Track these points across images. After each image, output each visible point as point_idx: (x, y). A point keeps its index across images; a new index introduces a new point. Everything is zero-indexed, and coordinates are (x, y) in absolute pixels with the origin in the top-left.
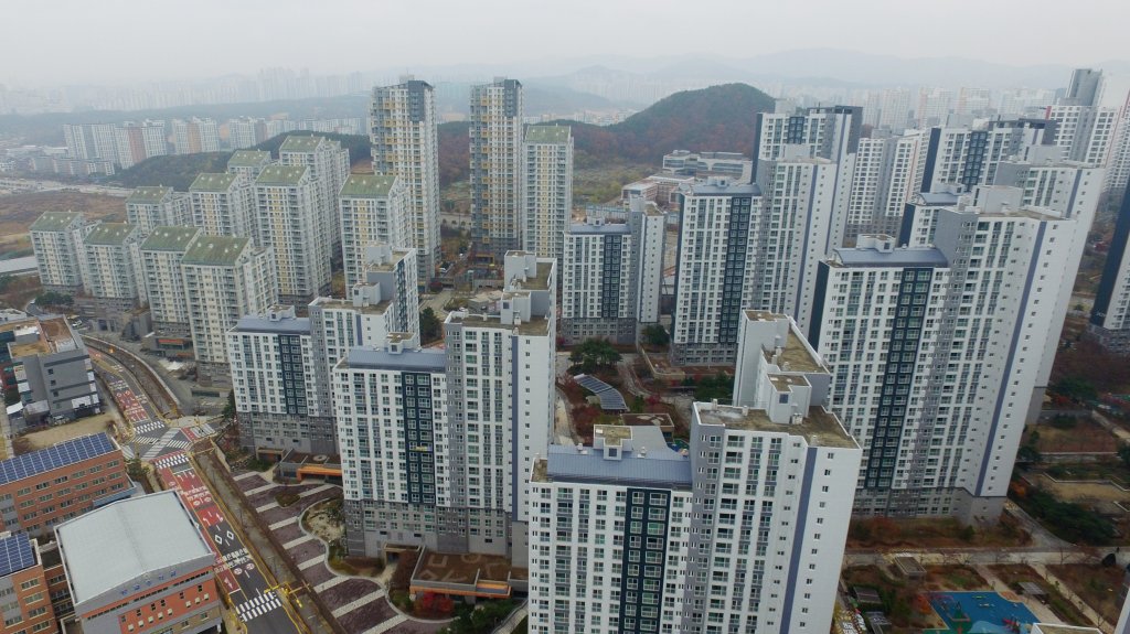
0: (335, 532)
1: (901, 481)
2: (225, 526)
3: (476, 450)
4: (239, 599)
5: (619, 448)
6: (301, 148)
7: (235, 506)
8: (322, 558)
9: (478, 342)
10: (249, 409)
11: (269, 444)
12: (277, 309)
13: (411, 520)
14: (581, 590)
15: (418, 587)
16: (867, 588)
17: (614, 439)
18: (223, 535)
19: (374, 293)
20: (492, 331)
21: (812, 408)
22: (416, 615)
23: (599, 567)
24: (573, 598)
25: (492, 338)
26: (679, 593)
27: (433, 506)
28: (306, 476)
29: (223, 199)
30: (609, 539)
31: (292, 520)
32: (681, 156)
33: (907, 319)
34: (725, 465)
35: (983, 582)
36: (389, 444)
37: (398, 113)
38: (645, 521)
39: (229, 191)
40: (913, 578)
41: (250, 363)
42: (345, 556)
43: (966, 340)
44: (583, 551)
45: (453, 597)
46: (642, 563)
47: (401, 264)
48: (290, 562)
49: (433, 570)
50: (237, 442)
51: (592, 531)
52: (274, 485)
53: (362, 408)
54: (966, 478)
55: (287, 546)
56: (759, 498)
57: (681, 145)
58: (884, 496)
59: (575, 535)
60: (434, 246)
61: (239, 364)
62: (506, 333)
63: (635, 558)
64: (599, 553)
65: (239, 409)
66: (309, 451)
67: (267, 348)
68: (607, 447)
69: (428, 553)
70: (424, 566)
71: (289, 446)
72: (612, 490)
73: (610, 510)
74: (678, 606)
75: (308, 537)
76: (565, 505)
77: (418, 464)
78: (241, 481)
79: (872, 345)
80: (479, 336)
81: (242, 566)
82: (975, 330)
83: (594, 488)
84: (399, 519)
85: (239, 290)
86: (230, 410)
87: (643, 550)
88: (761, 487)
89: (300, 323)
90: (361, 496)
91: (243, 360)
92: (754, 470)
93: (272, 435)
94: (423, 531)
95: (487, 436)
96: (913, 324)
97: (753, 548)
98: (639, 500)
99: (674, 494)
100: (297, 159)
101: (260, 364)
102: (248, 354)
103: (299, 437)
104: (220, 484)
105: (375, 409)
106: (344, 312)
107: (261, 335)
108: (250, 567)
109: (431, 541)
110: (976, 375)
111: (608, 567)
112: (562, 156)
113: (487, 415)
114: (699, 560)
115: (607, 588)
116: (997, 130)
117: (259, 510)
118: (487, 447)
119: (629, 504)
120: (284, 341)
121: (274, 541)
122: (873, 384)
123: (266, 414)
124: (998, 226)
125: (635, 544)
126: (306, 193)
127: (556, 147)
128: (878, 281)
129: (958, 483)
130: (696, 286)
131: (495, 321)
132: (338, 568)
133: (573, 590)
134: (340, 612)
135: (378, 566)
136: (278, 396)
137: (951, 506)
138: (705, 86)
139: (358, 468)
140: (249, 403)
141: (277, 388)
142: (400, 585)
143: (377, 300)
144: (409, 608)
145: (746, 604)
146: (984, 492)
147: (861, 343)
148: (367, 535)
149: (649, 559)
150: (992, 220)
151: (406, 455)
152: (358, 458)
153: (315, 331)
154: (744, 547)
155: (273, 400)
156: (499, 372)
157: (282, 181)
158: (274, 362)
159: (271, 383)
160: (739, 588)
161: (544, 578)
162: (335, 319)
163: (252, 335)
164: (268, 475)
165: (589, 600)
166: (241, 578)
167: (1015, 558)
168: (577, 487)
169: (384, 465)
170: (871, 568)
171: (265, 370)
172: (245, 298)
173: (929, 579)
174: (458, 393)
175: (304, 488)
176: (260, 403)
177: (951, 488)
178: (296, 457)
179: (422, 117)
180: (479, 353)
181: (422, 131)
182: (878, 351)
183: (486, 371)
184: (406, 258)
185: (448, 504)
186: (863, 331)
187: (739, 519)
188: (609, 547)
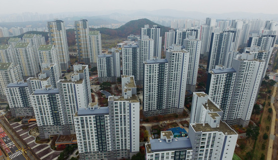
0: (37, 134)
1: (164, 107)
2: (7, 137)
3: (69, 111)
4: (10, 154)
5: (94, 107)
6: (29, 37)
7: (10, 131)
8: (34, 141)
9: (66, 86)
10: (13, 107)
11: (20, 115)
12: (19, 81)
13: (56, 129)
14: (89, 138)
15: (57, 144)
16: (155, 130)
17: (93, 106)
18: (7, 139)
19: (45, 75)
20: (69, 83)
21: (133, 95)
22: (57, 150)
23: (92, 133)
24: (87, 141)
25: (69, 85)
26: (110, 136)
27: (60, 125)
28: (30, 122)
29: (6, 52)
30: (93, 127)
31: (26, 133)
32: (132, 36)
33: (161, 74)
34: (115, 109)
35: (178, 125)
36: (47, 112)
37: (54, 28)
38: (100, 122)
39: (8, 49)
40: (164, 126)
41: (12, 95)
42: (40, 139)
43: (173, 77)
44: (88, 130)
45: (66, 145)
46: (101, 131)
47: (52, 68)
48: (25, 143)
49: (61, 139)
50: (11, 115)
51: (89, 126)
52: (22, 125)
53: (39, 104)
54: (176, 105)
55: (24, 139)
56: (123, 114)
57: (132, 33)
58: (161, 110)
59: (86, 127)
60: (68, 61)
61: (9, 96)
62: (72, 84)
63: (99, 130)
64: (91, 130)
65: (10, 107)
66: (31, 115)
67: (16, 91)
68: (91, 107)
69: (60, 136)
70: (59, 139)
71: (26, 115)
72: (92, 116)
73: (92, 121)
74: (110, 139)
75: (31, 136)
76: (82, 121)
77: (55, 116)
78: (12, 125)
79: (155, 80)
80: (66, 85)
81: (12, 146)
82: (174, 75)
83: (88, 117)
84: (52, 129)
85: (9, 76)
86: (8, 108)
87: (101, 128)
88: (123, 112)
89: (25, 84)
90: (42, 125)
91: (10, 94)
92: (121, 109)
93: (21, 113)
94: (59, 131)
95: (71, 107)
96: (162, 75)
97: (123, 125)
98: (98, 118)
99: (105, 116)
100: (28, 40)
101: (15, 95)
102: (11, 93)
103: (28, 112)
104: (6, 127)
105: (43, 104)
106: (37, 81)
107: (14, 88)
108: (14, 146)
109: (61, 133)
110: (176, 84)
111: (94, 133)
112: (97, 38)
113: (71, 103)
114: (113, 129)
115: (94, 137)
116: (188, 32)
117: (17, 132)
118: (72, 110)
119: (96, 119)
120: (21, 89)
121: (21, 139)
122: (156, 88)
123: (18, 107)
124: (176, 54)
125: (99, 127)
126: (30, 50)
127: (96, 36)
128: (155, 67)
129: (175, 106)
130: (126, 68)
131: (70, 81)
132: (38, 143)
133: (87, 139)
134: (37, 153)
135: (48, 141)
136: (21, 103)
137: (174, 111)
138: (137, 19)
139: (40, 118)
140: (13, 105)
141: (20, 101)
142: (53, 144)
143: (45, 77)
144: (55, 149)
145: (124, 136)
146: (180, 107)
147: (153, 80)
148: (45, 134)
149: (102, 130)
150: (175, 53)
151: (52, 114)
152: (40, 116)
153: (29, 86)
154: (121, 125)
155: (20, 104)
156: (72, 93)
157: (22, 47)
158: (19, 94)
159: (19, 100)
160: (122, 133)
161: (80, 137)
162: (34, 83)
163: (12, 88)
164: (20, 123)
165: (91, 140)
166: (11, 149)
167: (184, 120)
168: (84, 117)
169: (47, 117)
170: (158, 125)
171: (17, 97)
172: (12, 78)
173: (168, 126)
174: (63, 98)
175: (30, 125)
176: (16, 105)
177: (174, 107)
178: (28, 117)
179: (61, 29)
180: (67, 89)
181: (61, 33)
182: (156, 81)
183: (69, 93)
184: (53, 66)
185: (64, 124)
186: (153, 77)
187: (119, 119)
188: (93, 129)
